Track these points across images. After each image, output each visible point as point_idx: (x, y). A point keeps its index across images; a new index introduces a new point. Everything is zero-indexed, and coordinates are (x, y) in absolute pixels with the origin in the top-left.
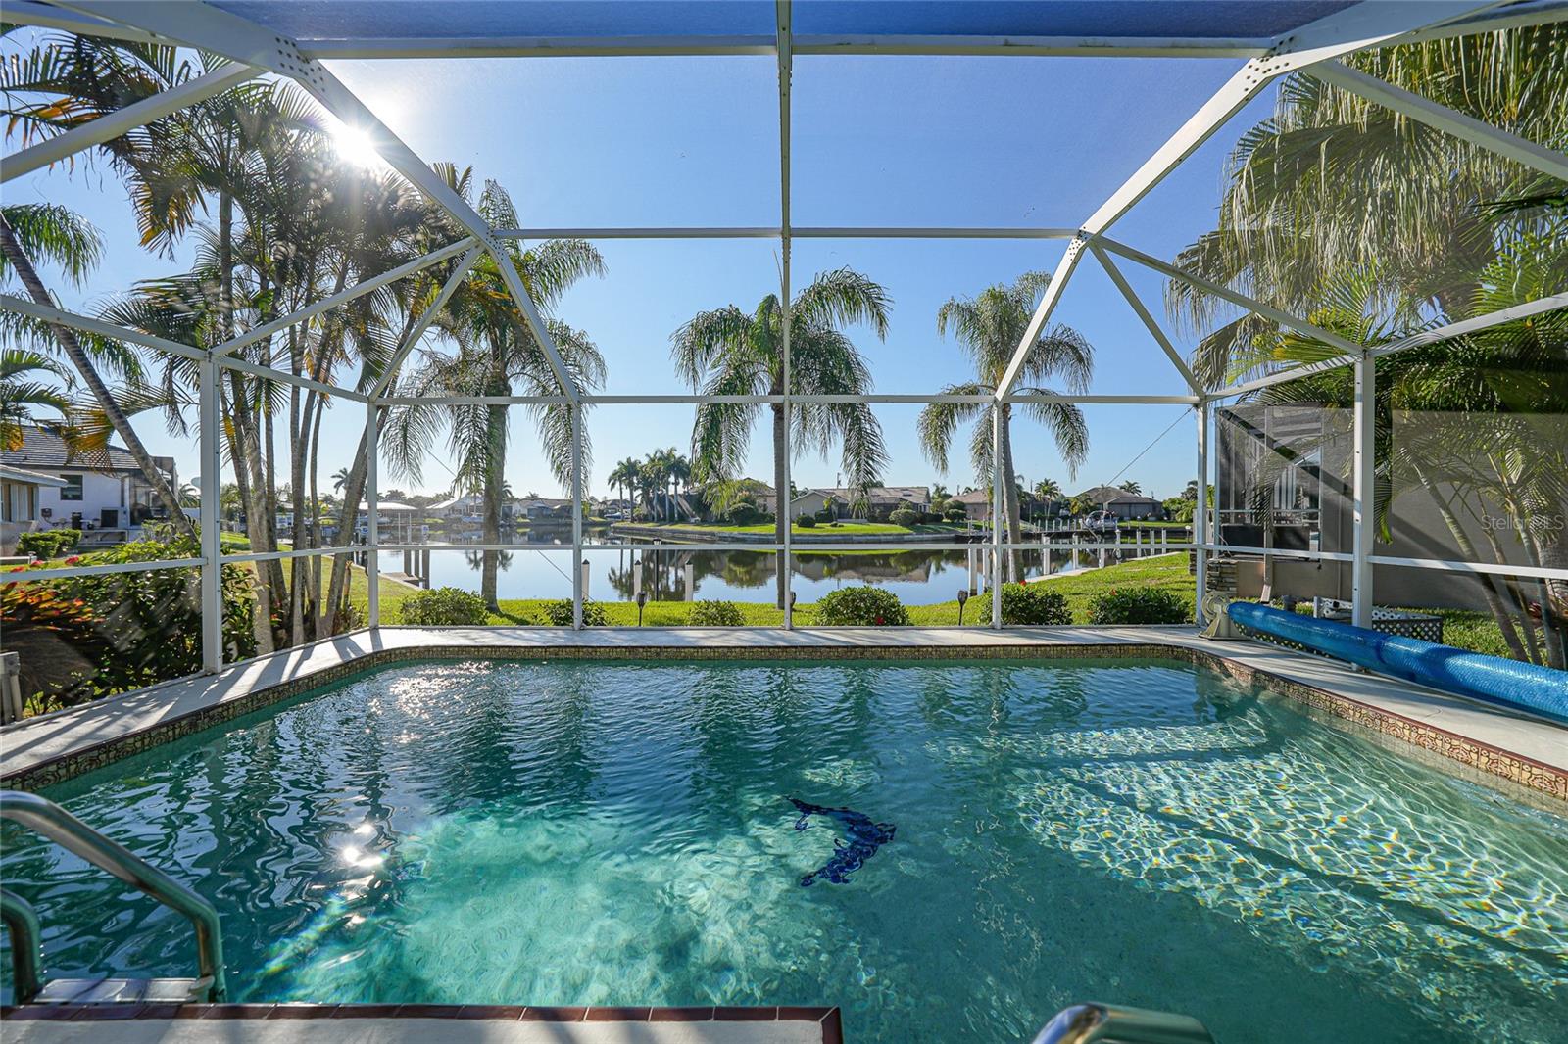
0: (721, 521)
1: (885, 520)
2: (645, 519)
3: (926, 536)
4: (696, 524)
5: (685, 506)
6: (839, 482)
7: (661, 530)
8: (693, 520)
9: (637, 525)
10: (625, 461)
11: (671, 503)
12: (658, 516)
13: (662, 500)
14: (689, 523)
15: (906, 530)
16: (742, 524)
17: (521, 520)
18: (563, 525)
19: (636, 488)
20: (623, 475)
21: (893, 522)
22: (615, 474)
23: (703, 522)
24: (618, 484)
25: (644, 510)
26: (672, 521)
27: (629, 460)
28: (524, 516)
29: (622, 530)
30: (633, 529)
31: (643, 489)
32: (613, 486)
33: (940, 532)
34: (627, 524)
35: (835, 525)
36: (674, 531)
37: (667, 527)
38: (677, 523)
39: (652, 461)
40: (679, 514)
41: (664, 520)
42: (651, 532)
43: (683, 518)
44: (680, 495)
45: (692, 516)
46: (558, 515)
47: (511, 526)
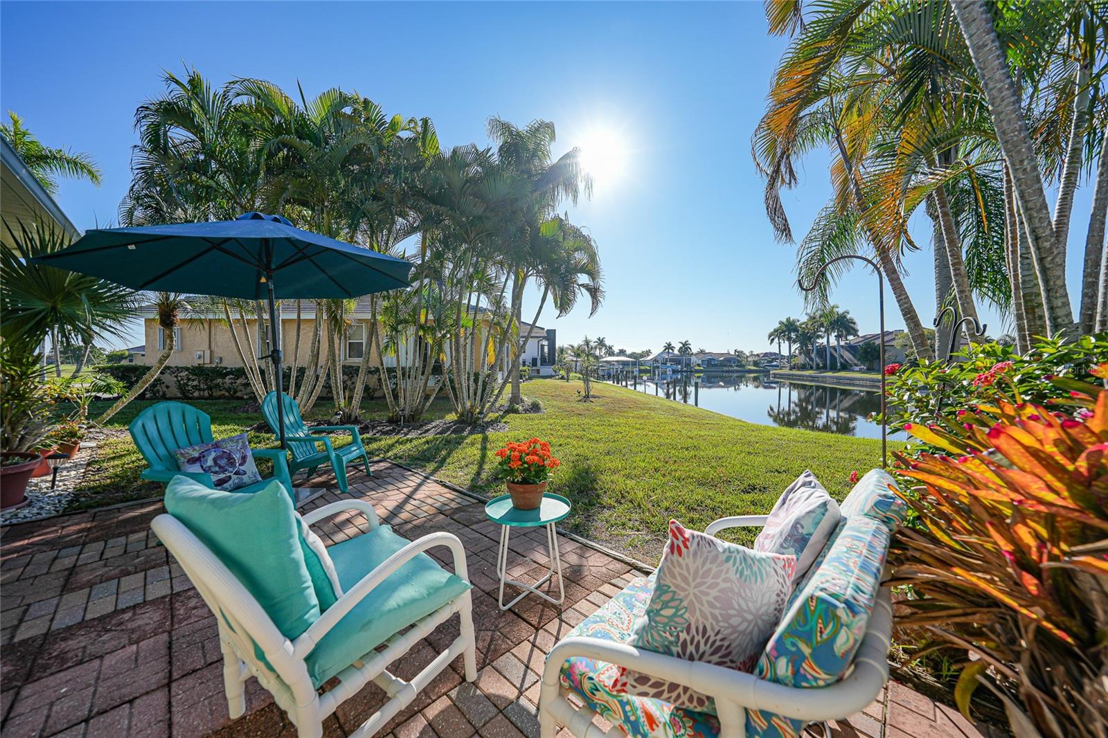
2: (803, 367)
4: (861, 371)
5: (848, 356)
7: (826, 377)
8: (857, 368)
9: (795, 372)
10: (784, 321)
11: (832, 355)
12: (818, 365)
13: (822, 351)
14: (853, 371)
17: (697, 368)
18: (727, 372)
19: (795, 342)
20: (783, 332)
22: (776, 331)
23: (870, 370)
24: (776, 340)
25: (801, 359)
26: (833, 368)
27: (788, 320)
28: (699, 365)
29: (782, 376)
30: (793, 375)
31: (801, 343)
32: (772, 340)
34: (786, 371)
36: (839, 378)
37: (830, 374)
38: (839, 371)
39: (813, 318)
40: (841, 363)
41: (824, 368)
42: (812, 378)
43: (845, 367)
44: (842, 347)
45: (856, 365)
46: (723, 364)
47: (691, 372)
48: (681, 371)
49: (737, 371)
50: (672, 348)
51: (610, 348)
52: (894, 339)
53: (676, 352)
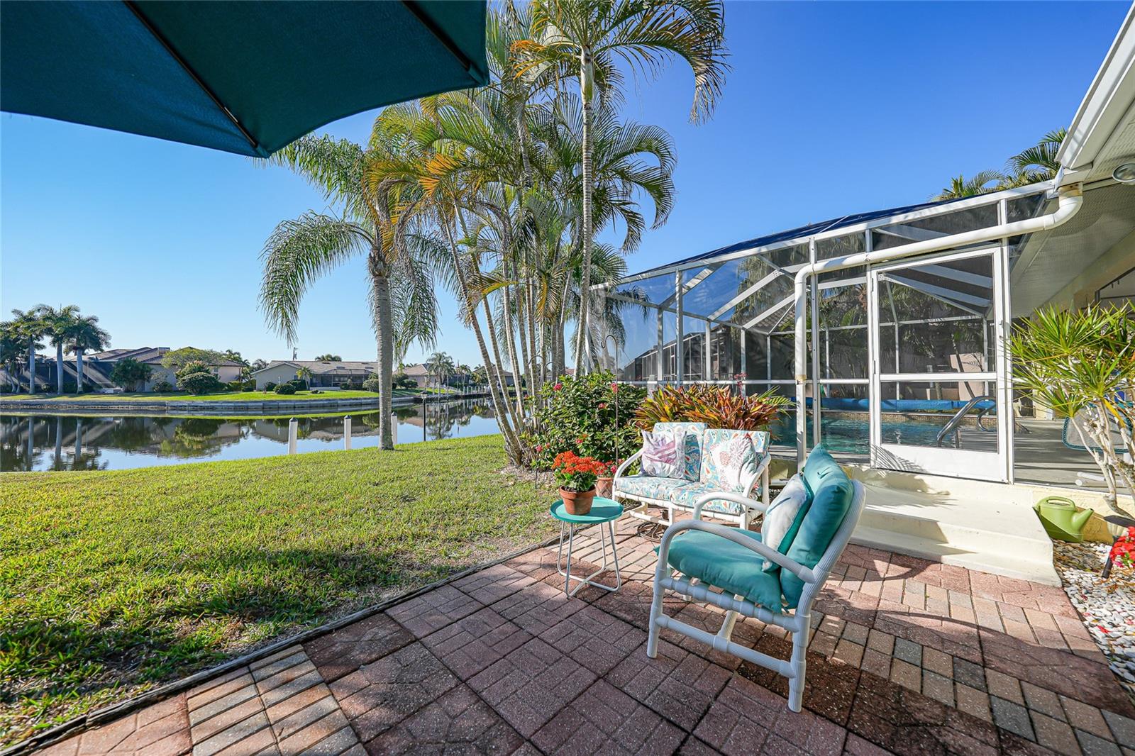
0: (165, 389)
1: (359, 387)
4: (116, 393)
5: (94, 374)
6: (295, 356)
7: (58, 403)
8: (111, 390)
11: (66, 373)
12: (38, 387)
13: (46, 368)
14: (104, 393)
16: (200, 393)
21: (365, 389)
23: (128, 392)
26: (70, 389)
33: (403, 396)
35: (316, 392)
37: (65, 398)
38: (81, 394)
39: (28, 319)
40: (84, 384)
41: (52, 390)
42: (28, 406)
43: (90, 388)
44: (85, 363)
45: (108, 386)
52: (161, 357)
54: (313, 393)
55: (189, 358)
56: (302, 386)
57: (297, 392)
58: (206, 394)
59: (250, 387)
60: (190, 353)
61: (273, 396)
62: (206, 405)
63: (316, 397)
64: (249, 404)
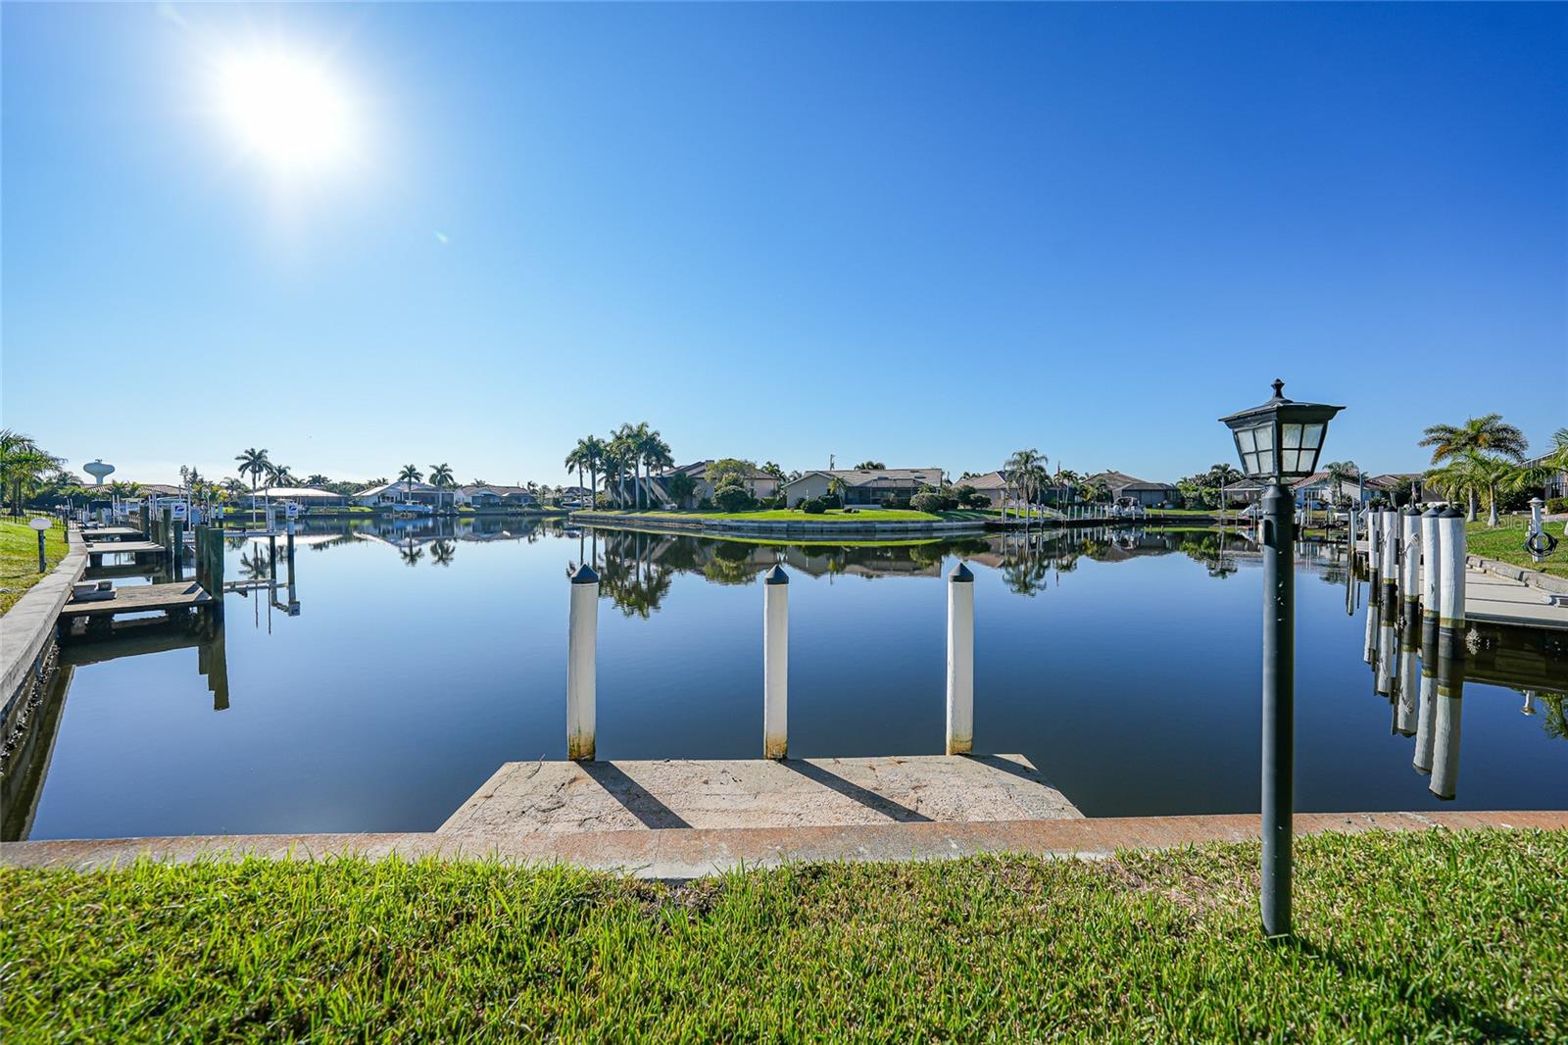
0: (705, 506)
1: (906, 506)
2: (610, 506)
3: (955, 524)
4: (672, 511)
5: (658, 490)
6: (832, 465)
7: (631, 519)
8: (668, 507)
9: (599, 513)
10: (586, 440)
11: (641, 487)
12: (626, 502)
13: (630, 485)
14: (664, 510)
15: (931, 517)
16: (732, 510)
17: (464, 509)
18: (513, 515)
19: (599, 471)
20: (583, 456)
21: (913, 508)
22: (575, 454)
23: (681, 508)
24: (577, 467)
25: (609, 496)
26: (643, 508)
27: (590, 438)
28: (467, 505)
29: (583, 519)
30: (596, 517)
31: (607, 473)
32: (572, 468)
33: (970, 520)
34: (589, 512)
35: (849, 511)
36: (647, 520)
37: (638, 514)
38: (649, 510)
39: (619, 438)
40: (651, 500)
41: (632, 507)
42: (618, 521)
43: (656, 505)
44: (653, 478)
45: (668, 503)
46: (506, 503)
47: (452, 515)
48: (434, 516)
49: (529, 514)
50: (418, 476)
51: (282, 471)
52: (704, 471)
53: (425, 480)
54: (846, 512)
55: (726, 470)
56: (834, 502)
57: (827, 511)
58: (737, 511)
59: (781, 505)
60: (728, 465)
61: (800, 515)
62: (735, 524)
63: (848, 517)
64: (774, 525)
